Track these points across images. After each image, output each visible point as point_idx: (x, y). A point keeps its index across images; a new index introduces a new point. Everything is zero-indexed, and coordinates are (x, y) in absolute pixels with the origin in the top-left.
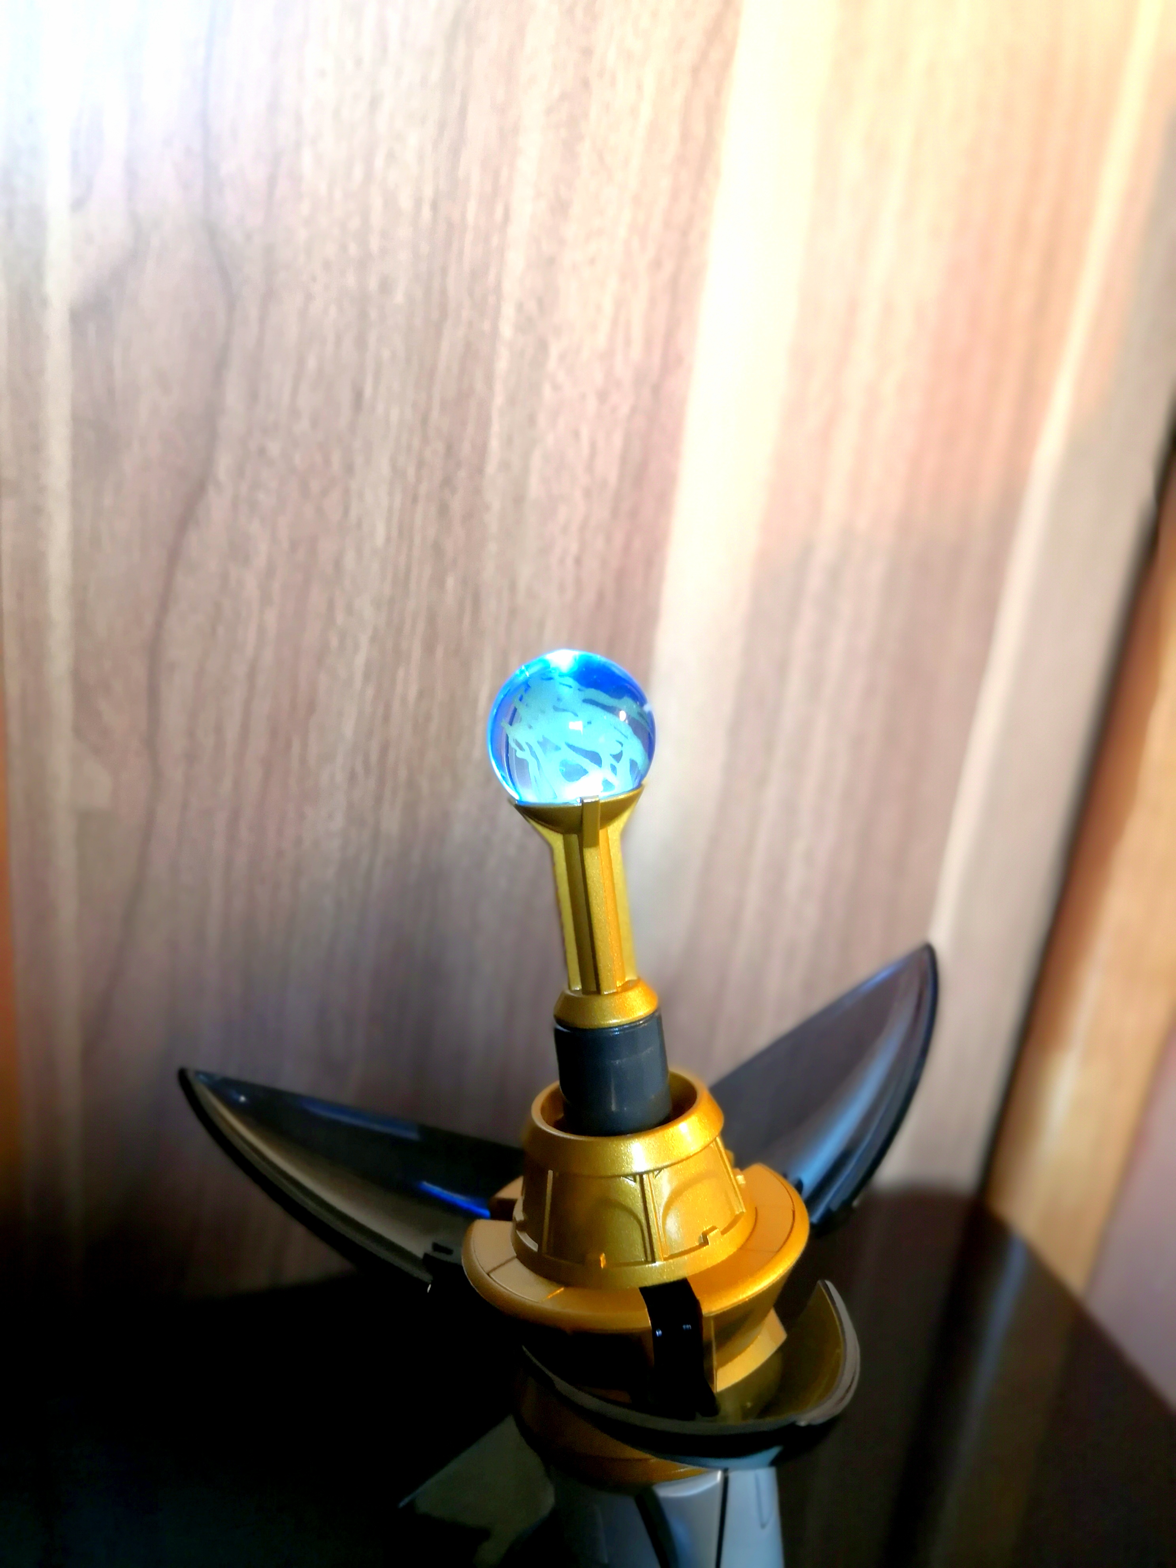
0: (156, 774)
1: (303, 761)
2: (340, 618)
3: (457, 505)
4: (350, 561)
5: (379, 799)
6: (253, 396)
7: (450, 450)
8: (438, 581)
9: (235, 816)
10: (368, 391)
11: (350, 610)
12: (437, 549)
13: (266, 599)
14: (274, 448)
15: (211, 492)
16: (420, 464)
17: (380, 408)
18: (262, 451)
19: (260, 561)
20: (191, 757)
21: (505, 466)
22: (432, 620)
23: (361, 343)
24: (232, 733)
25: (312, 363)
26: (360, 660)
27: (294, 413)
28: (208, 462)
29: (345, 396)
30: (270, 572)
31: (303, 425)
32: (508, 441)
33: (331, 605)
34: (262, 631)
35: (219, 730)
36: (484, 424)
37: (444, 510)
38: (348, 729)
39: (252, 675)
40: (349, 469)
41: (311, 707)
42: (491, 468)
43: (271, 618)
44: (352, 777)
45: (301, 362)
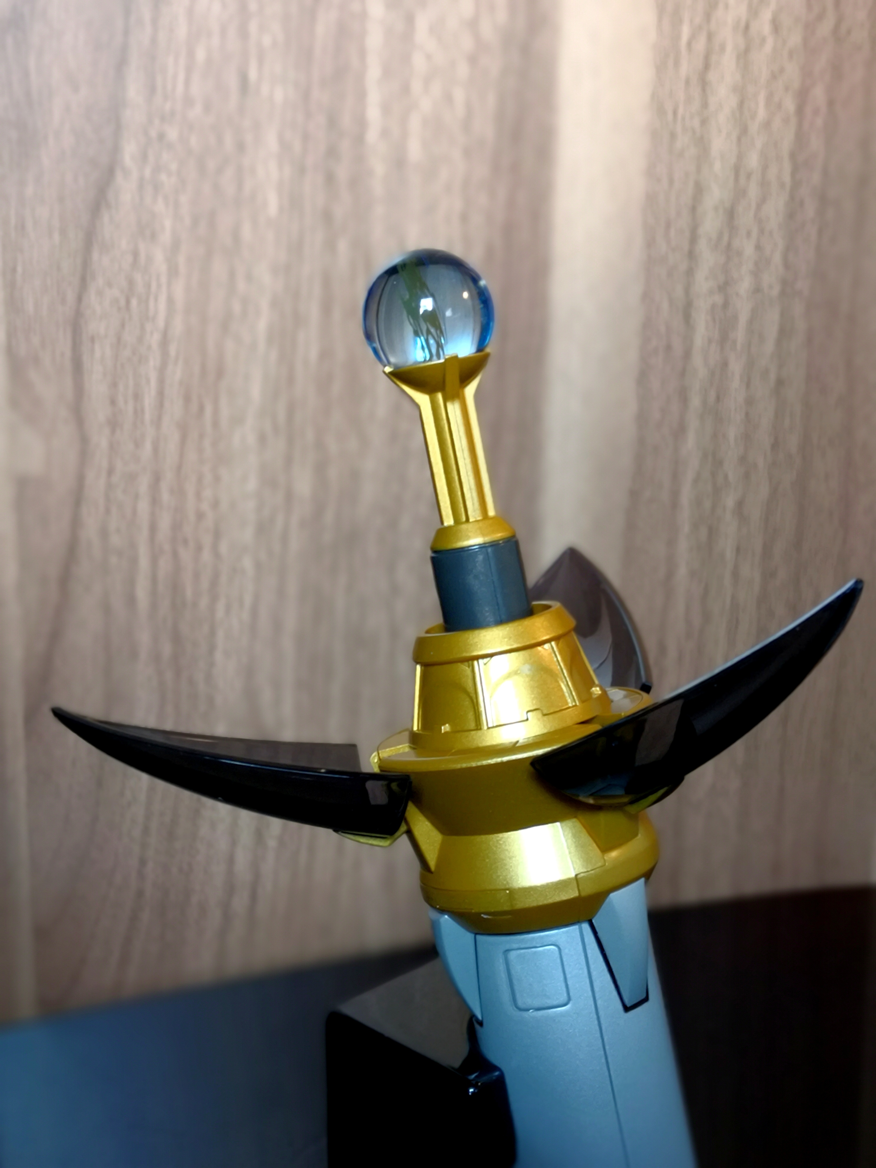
0: (84, 440)
1: (216, 424)
2: (241, 286)
3: (342, 173)
4: (247, 232)
5: (289, 461)
6: (152, 89)
7: (332, 122)
8: (330, 245)
9: (157, 479)
10: (253, 74)
11: (249, 278)
12: (327, 217)
13: (173, 271)
14: (173, 134)
15: (119, 178)
16: (306, 137)
17: (265, 89)
18: (161, 137)
19: (166, 237)
20: (114, 424)
21: (385, 133)
22: (327, 282)
23: (243, 34)
24: (149, 400)
25: (201, 55)
26: (262, 325)
27: (188, 101)
28: (116, 150)
29: (232, 82)
30: (176, 245)
31: (196, 112)
32: (386, 109)
33: (232, 275)
34: (170, 301)
35: (137, 397)
36: (361, 96)
37: (330, 179)
38: (256, 391)
39: (164, 343)
40: (241, 147)
41: (220, 373)
42: (372, 136)
43: (179, 291)
44: (262, 439)
45: (191, 54)
